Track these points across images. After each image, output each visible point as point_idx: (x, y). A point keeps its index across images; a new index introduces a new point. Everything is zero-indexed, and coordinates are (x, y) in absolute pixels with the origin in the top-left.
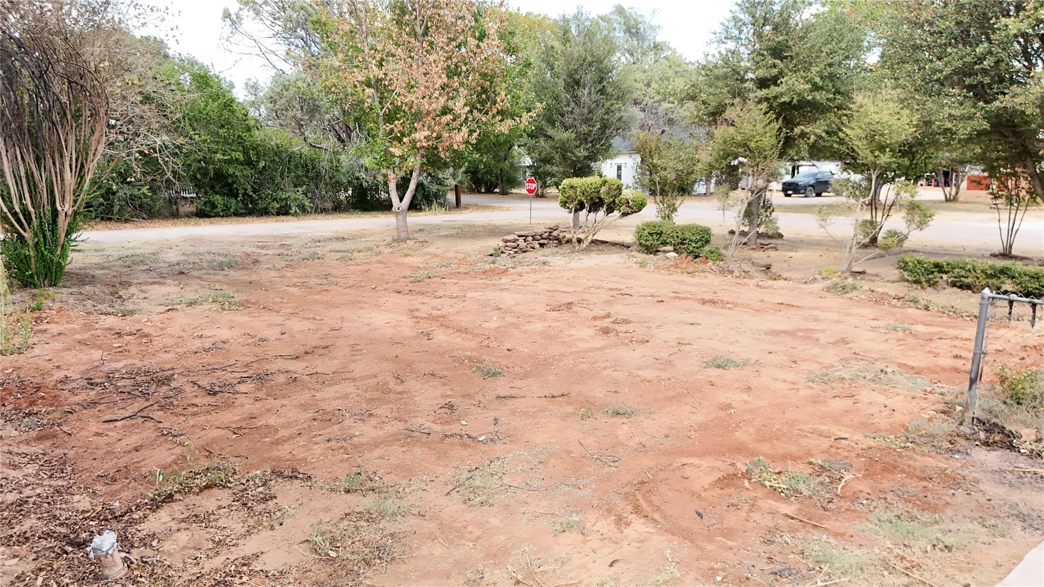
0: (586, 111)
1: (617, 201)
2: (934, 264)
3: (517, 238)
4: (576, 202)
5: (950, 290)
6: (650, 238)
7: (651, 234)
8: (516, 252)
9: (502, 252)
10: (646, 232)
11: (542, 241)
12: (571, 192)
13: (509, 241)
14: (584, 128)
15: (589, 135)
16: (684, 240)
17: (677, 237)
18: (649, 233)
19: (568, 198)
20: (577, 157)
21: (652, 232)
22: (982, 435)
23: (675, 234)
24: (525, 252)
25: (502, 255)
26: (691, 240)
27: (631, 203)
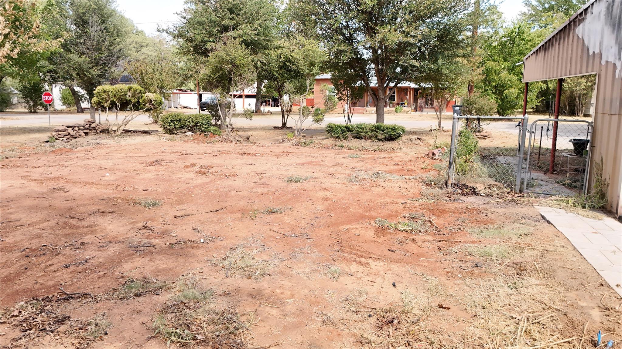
0: (95, 43)
1: (141, 101)
2: (346, 127)
3: (66, 128)
4: (109, 102)
5: (354, 140)
6: (172, 123)
7: (172, 121)
8: (68, 139)
9: (56, 139)
10: (169, 120)
11: (85, 131)
12: (105, 95)
13: (61, 131)
14: (95, 55)
15: (100, 60)
16: (197, 123)
17: (193, 122)
18: (171, 121)
19: (102, 99)
20: (92, 75)
21: (173, 119)
22: (459, 191)
23: (190, 120)
24: (75, 138)
25: (57, 141)
26: (202, 123)
27: (153, 102)
